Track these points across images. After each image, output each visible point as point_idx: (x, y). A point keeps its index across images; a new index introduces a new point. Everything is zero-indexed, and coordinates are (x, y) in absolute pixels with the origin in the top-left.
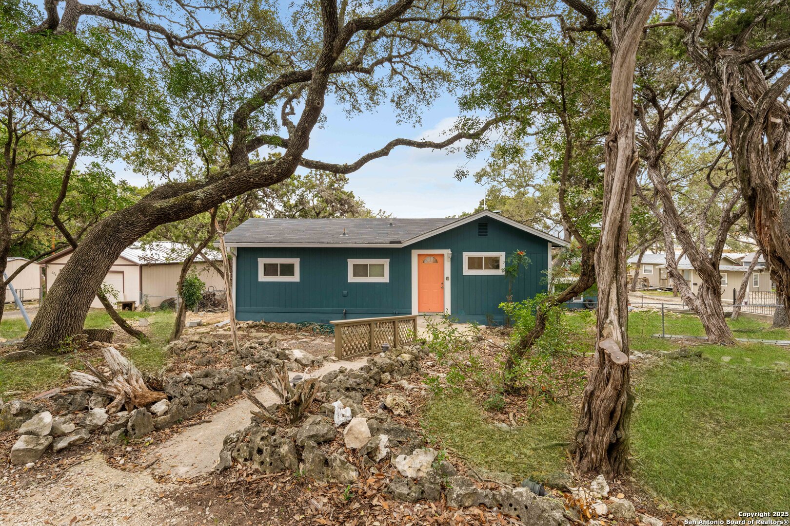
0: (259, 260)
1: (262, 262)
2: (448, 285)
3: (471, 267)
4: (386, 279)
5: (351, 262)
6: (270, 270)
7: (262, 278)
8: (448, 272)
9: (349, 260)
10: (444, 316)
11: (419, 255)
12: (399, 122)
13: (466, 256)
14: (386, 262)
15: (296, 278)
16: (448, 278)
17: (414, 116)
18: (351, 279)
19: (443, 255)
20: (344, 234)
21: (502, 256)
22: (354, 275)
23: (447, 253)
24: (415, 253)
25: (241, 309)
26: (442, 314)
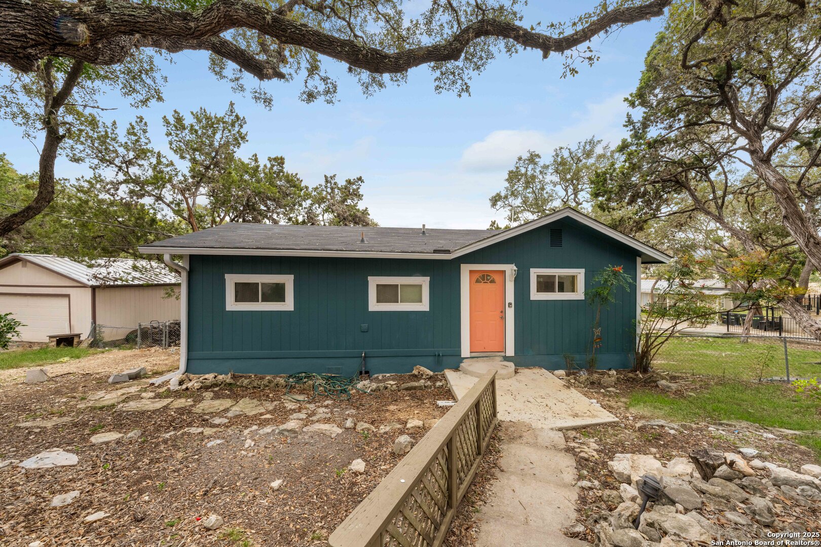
0: (227, 276)
1: (231, 280)
2: (510, 313)
3: (539, 290)
4: (424, 306)
5: (374, 282)
6: (246, 292)
7: (232, 305)
8: (510, 297)
9: (370, 278)
10: (506, 359)
11: (471, 272)
12: (438, 88)
13: (534, 273)
14: (424, 282)
15: (288, 305)
16: (510, 304)
17: (460, 82)
18: (374, 306)
19: (504, 272)
20: (362, 241)
21: (580, 274)
22: (378, 301)
23: (510, 269)
24: (465, 270)
25: (196, 354)
26: (503, 354)
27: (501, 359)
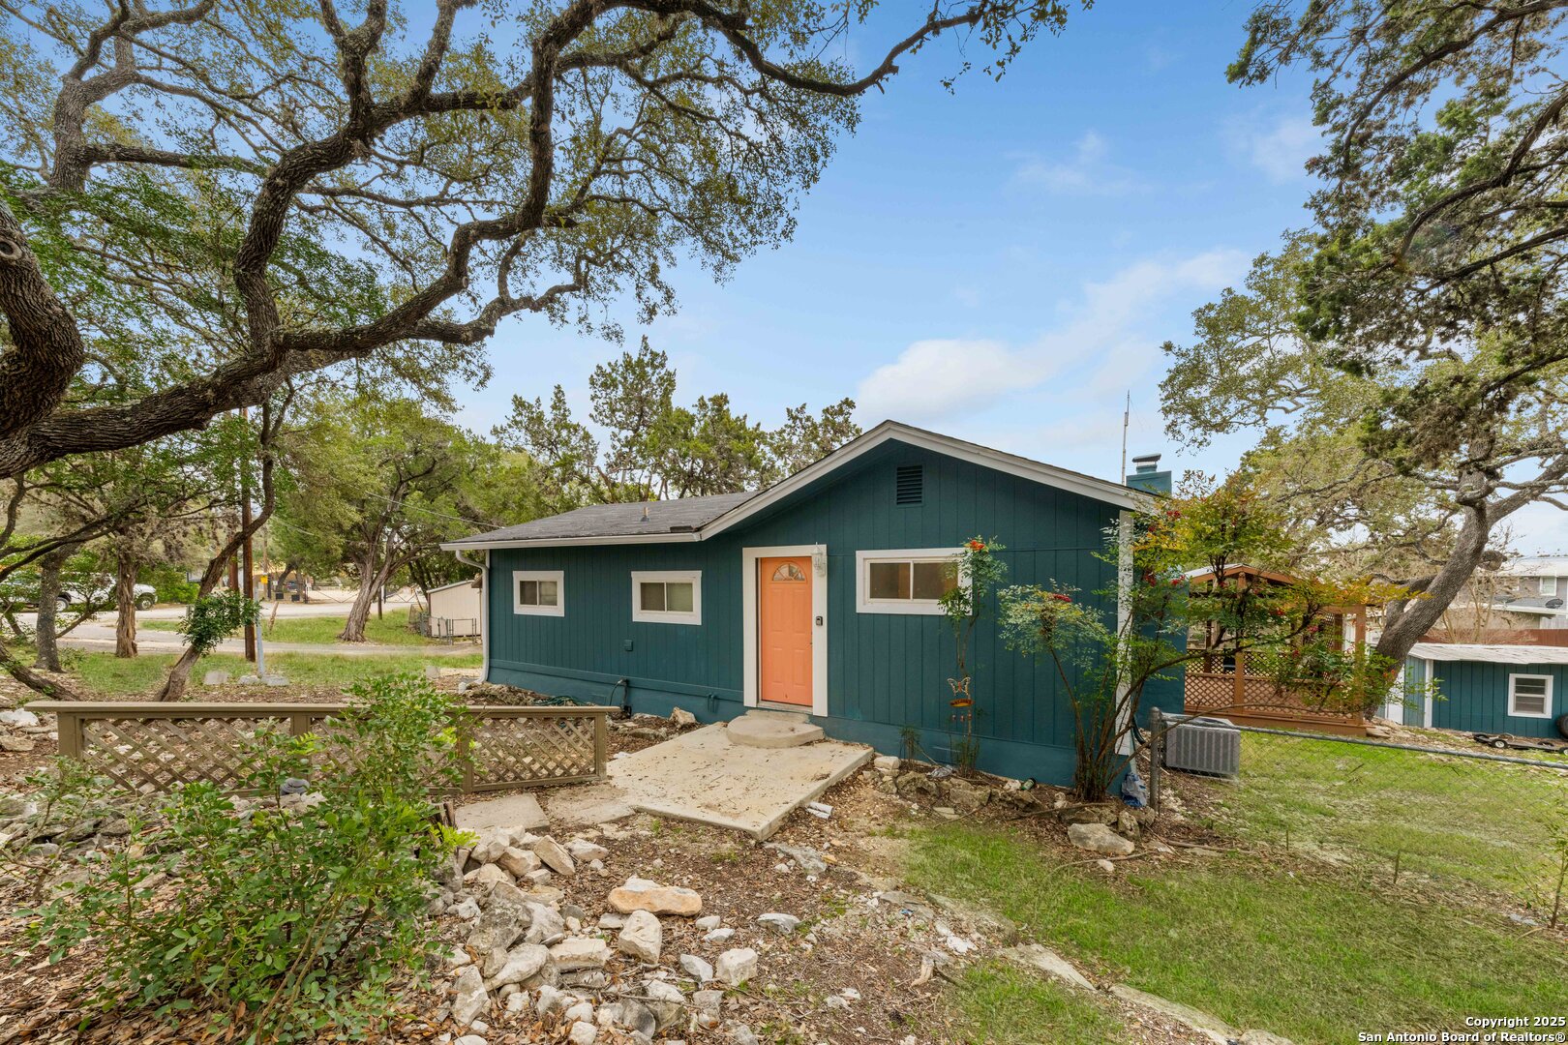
1: (518, 577)
3: (876, 593)
4: (693, 617)
5: (638, 578)
7: (518, 607)
8: (820, 606)
9: (634, 574)
10: (814, 720)
11: (757, 561)
13: (865, 560)
14: (694, 578)
15: (560, 609)
16: (820, 619)
18: (640, 615)
19: (807, 560)
20: (644, 519)
21: (962, 558)
22: (644, 607)
24: (749, 558)
25: (496, 662)
26: (808, 710)
27: (806, 718)
